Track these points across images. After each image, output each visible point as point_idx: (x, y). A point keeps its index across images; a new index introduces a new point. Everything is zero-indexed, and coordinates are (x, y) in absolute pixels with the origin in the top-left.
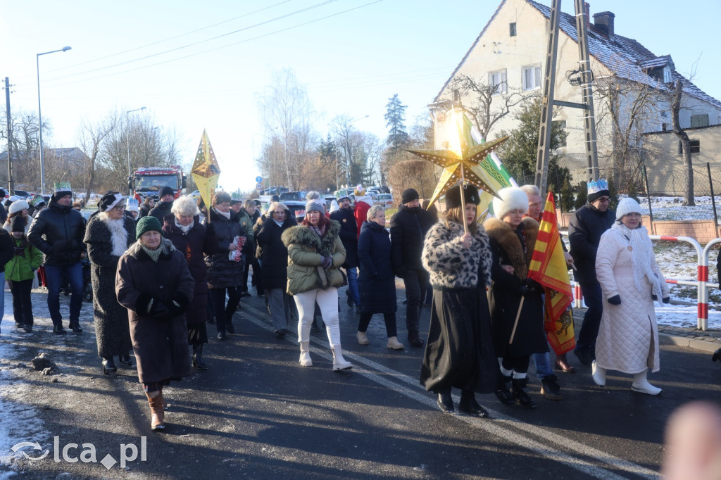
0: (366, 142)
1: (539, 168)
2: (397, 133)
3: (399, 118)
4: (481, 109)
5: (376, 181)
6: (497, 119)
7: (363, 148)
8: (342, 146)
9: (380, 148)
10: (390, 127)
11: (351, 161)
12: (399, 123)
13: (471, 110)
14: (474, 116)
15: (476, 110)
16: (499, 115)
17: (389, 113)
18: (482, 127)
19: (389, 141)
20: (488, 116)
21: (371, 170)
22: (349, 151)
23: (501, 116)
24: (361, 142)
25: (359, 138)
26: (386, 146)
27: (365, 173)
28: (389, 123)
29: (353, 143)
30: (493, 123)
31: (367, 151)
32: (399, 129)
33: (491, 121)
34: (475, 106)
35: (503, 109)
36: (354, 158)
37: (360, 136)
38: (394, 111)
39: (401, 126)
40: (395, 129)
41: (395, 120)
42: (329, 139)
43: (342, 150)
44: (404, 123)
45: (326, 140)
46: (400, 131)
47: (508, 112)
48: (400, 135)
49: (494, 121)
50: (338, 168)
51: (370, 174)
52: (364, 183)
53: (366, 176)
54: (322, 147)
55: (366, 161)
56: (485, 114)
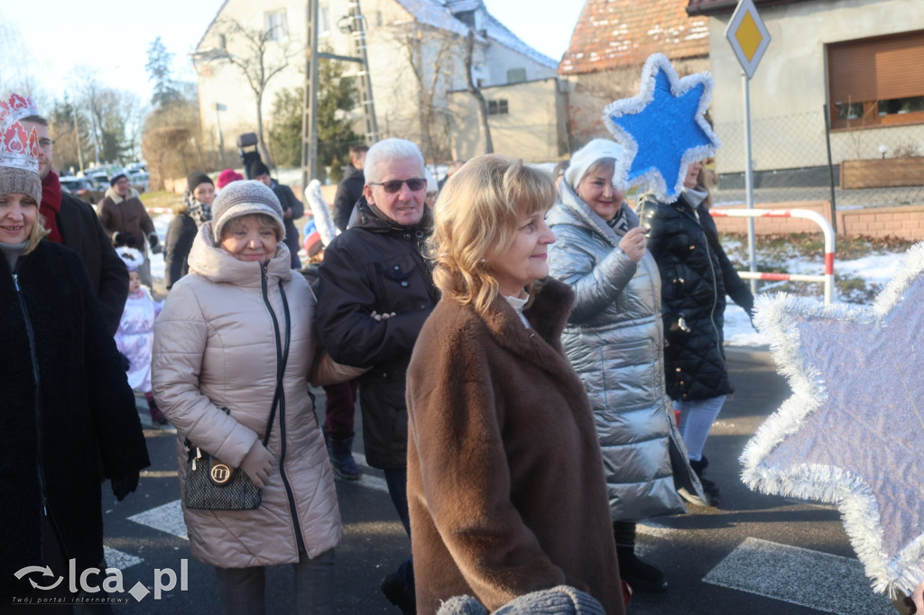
0: (123, 103)
1: (307, 135)
2: (165, 90)
3: (165, 69)
4: (253, 60)
5: (139, 156)
6: (274, 73)
7: (118, 112)
8: (87, 108)
9: (143, 111)
10: (155, 81)
11: (102, 129)
12: (165, 77)
13: (241, 62)
14: (245, 69)
15: (247, 62)
16: (276, 68)
17: (151, 63)
18: (256, 84)
19: (154, 102)
20: (262, 69)
21: (133, 141)
22: (98, 115)
23: (279, 70)
24: (114, 103)
25: (111, 97)
26: (152, 109)
27: (123, 145)
28: (152, 77)
29: (102, 104)
30: (269, 78)
31: (123, 114)
32: (167, 84)
33: (266, 76)
34: (246, 56)
35: (280, 61)
36: (107, 125)
37: (113, 95)
38: (157, 60)
39: (170, 81)
40: (160, 85)
41: (160, 72)
42: (66, 98)
43: (89, 115)
44: (173, 77)
45: (61, 101)
46: (168, 88)
47: (287, 64)
48: (168, 94)
49: (271, 76)
50: (81, 139)
51: (132, 147)
52: (124, 160)
53: (126, 149)
54: (56, 111)
55: (123, 128)
56: (258, 67)
